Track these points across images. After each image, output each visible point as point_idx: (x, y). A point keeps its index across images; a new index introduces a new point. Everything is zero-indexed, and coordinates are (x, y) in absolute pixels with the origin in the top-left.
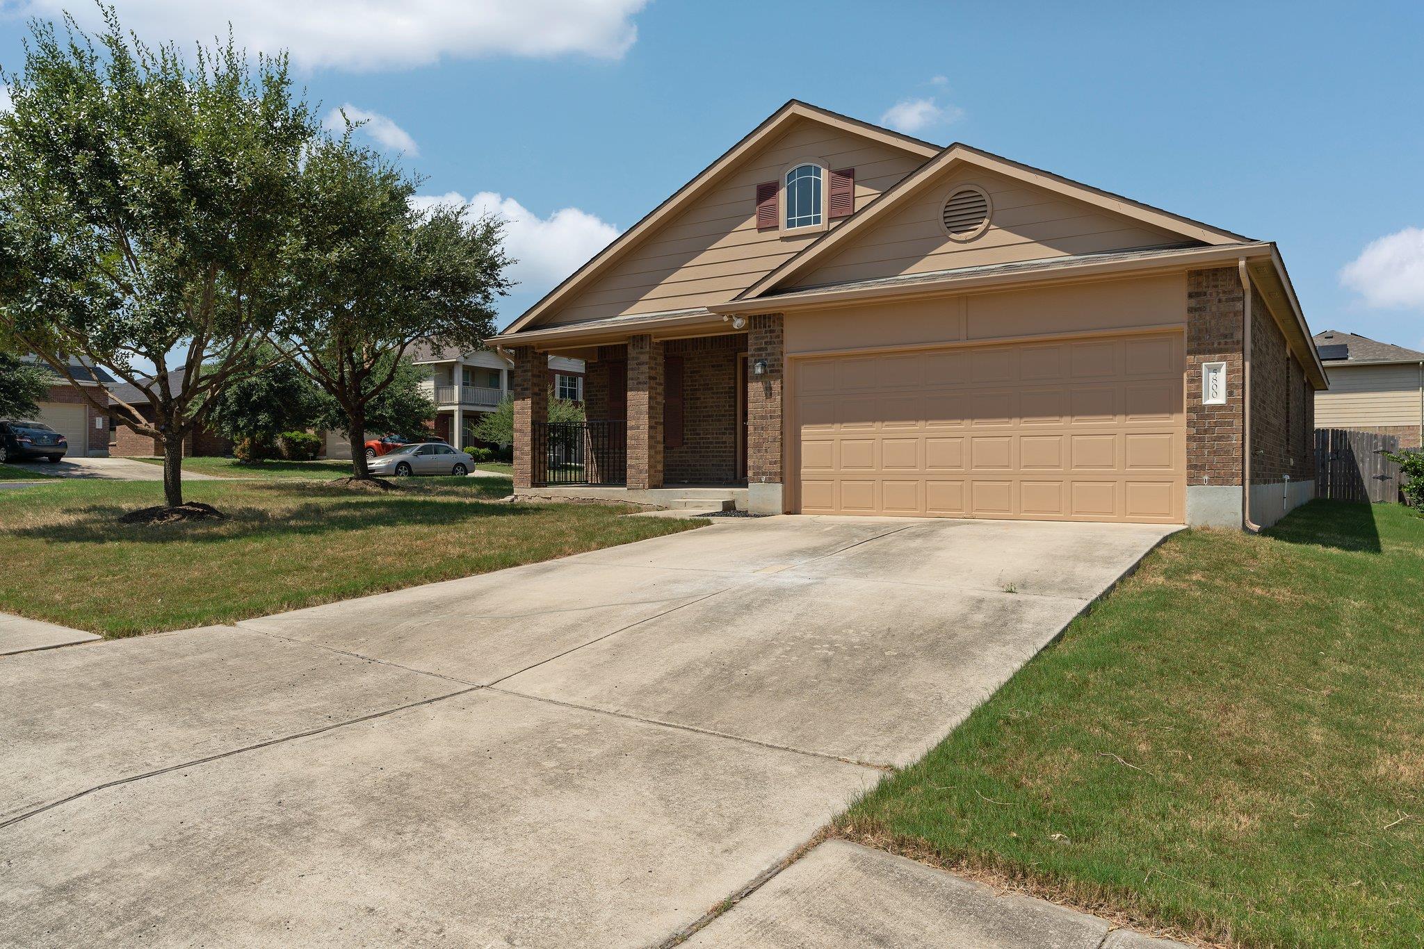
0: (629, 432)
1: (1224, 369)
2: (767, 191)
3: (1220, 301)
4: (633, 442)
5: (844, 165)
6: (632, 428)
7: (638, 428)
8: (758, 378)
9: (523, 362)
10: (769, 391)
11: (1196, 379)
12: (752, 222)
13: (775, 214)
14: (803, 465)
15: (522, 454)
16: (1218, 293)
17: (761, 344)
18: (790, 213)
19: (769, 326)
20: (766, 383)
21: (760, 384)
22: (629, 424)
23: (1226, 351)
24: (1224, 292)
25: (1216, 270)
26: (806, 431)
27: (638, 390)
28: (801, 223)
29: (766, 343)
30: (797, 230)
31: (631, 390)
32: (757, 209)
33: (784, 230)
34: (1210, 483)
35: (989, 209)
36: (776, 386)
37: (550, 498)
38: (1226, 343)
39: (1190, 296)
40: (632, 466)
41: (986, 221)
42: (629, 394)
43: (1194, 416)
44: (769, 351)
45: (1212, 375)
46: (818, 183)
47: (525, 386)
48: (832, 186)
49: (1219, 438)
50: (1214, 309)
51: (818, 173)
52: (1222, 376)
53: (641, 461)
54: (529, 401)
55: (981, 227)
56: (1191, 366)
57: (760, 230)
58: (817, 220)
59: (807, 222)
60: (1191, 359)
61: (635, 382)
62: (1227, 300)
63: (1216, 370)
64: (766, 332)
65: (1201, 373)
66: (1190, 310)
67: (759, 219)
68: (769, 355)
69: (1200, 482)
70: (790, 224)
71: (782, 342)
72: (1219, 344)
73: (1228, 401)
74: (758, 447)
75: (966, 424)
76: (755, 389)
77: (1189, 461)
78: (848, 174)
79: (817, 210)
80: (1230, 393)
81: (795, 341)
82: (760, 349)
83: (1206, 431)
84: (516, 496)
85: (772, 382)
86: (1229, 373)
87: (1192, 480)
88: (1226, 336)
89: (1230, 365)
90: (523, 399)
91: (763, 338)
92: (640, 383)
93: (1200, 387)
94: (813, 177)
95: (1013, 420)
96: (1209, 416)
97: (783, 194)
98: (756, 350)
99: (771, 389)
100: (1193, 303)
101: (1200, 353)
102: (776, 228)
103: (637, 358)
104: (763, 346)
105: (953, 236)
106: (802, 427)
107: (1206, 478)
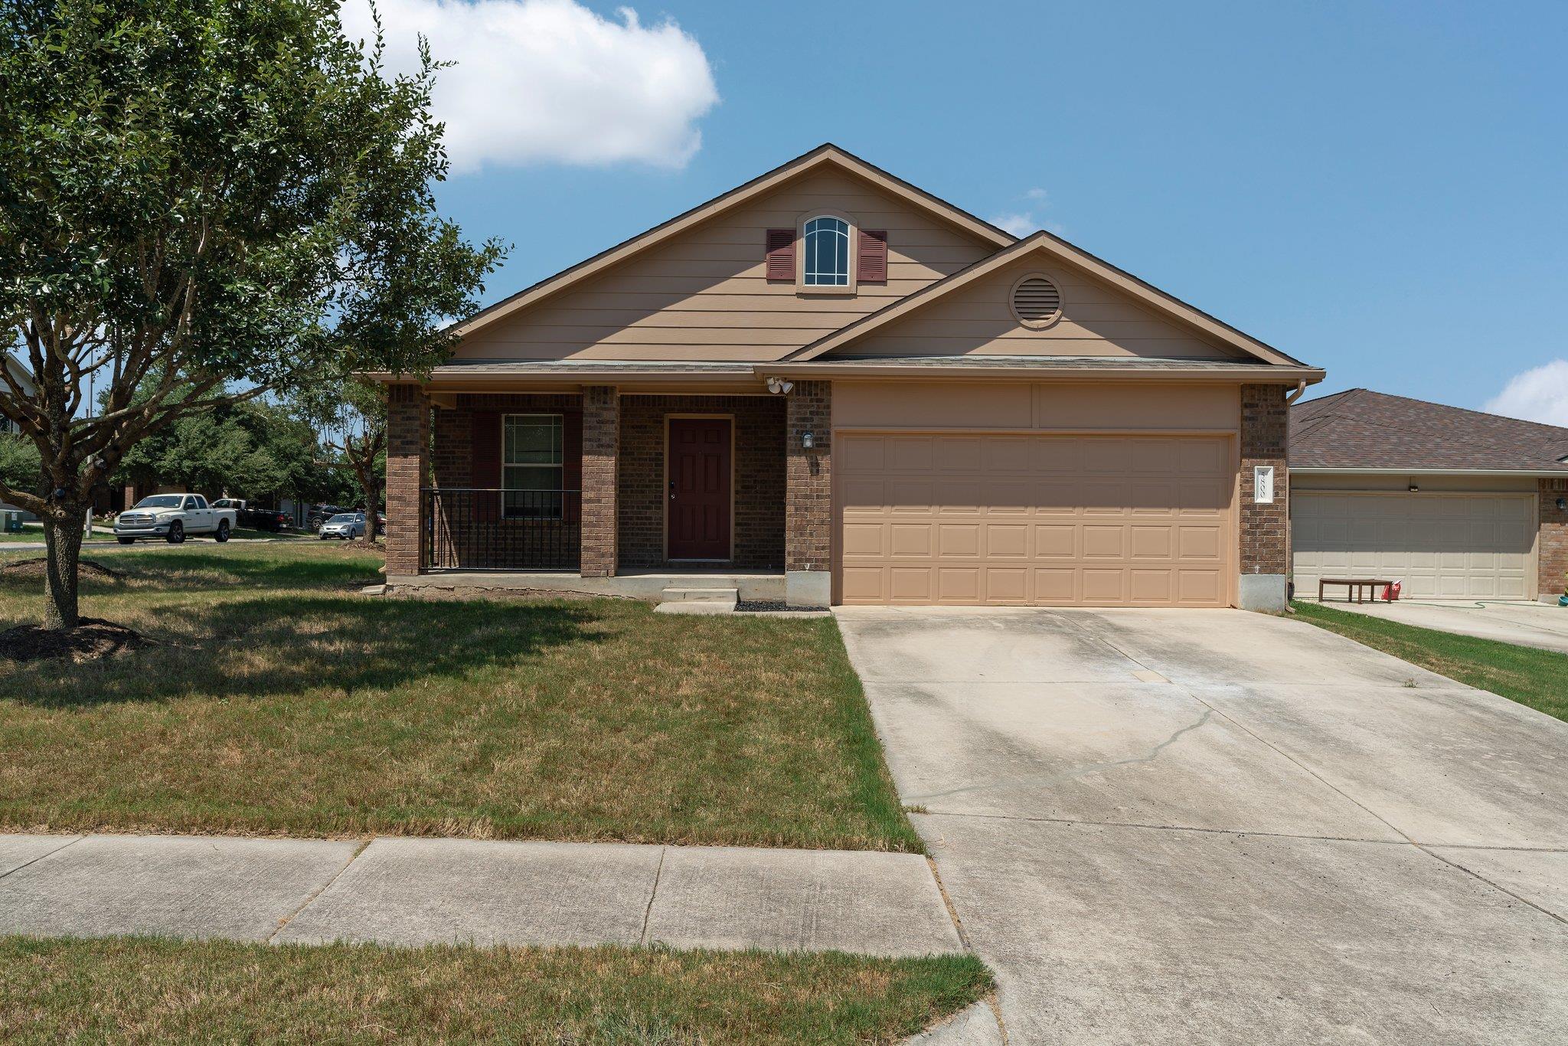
0: (585, 507)
1: (1271, 473)
2: (780, 239)
3: (1269, 413)
4: (593, 519)
5: (877, 226)
6: (589, 501)
7: (599, 501)
8: (802, 451)
9: (403, 407)
10: (815, 469)
11: (1249, 480)
12: (761, 270)
13: (791, 265)
14: (845, 551)
15: (402, 530)
16: (1267, 406)
17: (806, 413)
18: (809, 267)
19: (816, 394)
20: (812, 458)
21: (803, 459)
22: (585, 495)
23: (1273, 457)
24: (1272, 406)
25: (1266, 385)
26: (849, 513)
27: (600, 454)
28: (822, 280)
29: (811, 413)
30: (817, 288)
31: (588, 453)
32: (768, 257)
33: (801, 285)
34: (1260, 572)
35: (1061, 301)
36: (825, 462)
37: (453, 589)
38: (1273, 450)
39: (1245, 406)
40: (587, 549)
41: (1058, 312)
42: (585, 458)
43: (1248, 513)
44: (815, 422)
45: (1261, 476)
46: (843, 241)
47: (409, 439)
48: (862, 246)
49: (1267, 533)
50: (1264, 420)
51: (843, 228)
52: (1269, 478)
53: (603, 542)
54: (415, 460)
55: (1053, 318)
56: (1246, 469)
57: (770, 281)
58: (843, 280)
59: (830, 280)
60: (1246, 462)
61: (595, 444)
62: (1274, 413)
63: (1264, 473)
64: (811, 401)
65: (1253, 475)
66: (1244, 418)
67: (770, 268)
68: (816, 426)
69: (1252, 571)
70: (810, 280)
71: (829, 414)
72: (1268, 450)
73: (1275, 500)
74: (800, 530)
75: (1030, 512)
76: (795, 464)
77: (1242, 551)
78: (881, 236)
79: (843, 268)
80: (1276, 494)
81: (843, 413)
82: (804, 419)
83: (1257, 526)
84: (391, 587)
85: (819, 458)
86: (1276, 476)
87: (1246, 570)
88: (1273, 444)
89: (1276, 469)
90: (406, 456)
91: (808, 407)
92: (602, 446)
93: (1252, 487)
94: (837, 232)
95: (1077, 509)
96: (1260, 513)
97: (801, 245)
98: (798, 419)
99: (818, 465)
100: (1247, 412)
101: (1253, 458)
102: (793, 281)
103: (597, 415)
104: (808, 415)
105: (1024, 322)
106: (845, 509)
107: (1257, 567)
